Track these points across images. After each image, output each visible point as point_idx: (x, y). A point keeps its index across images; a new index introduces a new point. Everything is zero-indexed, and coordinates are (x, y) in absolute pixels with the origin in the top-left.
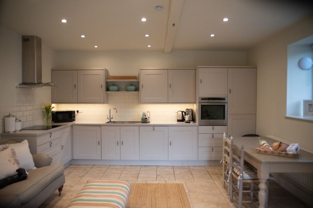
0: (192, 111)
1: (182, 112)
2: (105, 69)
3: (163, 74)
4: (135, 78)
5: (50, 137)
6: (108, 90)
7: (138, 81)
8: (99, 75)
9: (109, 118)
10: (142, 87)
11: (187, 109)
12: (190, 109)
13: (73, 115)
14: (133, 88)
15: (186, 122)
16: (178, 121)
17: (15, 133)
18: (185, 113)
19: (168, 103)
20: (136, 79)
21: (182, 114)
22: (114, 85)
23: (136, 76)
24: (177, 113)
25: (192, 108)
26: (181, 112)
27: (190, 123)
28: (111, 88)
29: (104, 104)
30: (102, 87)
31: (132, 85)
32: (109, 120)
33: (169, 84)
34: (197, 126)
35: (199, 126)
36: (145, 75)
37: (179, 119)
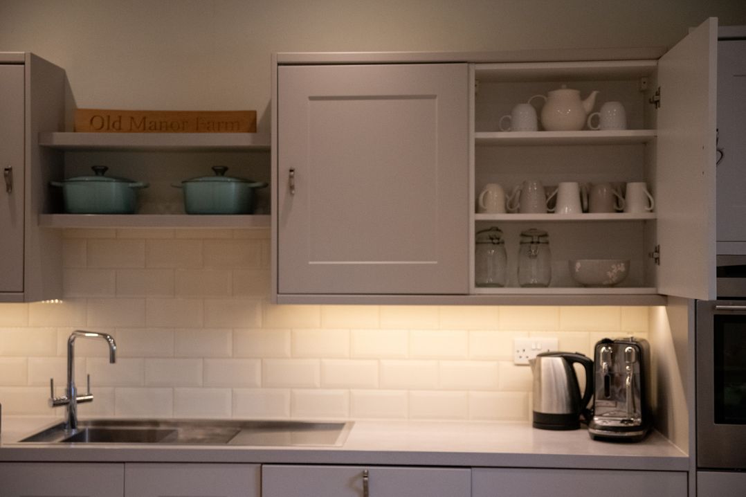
0: (641, 353)
1: (569, 360)
2: (33, 56)
3: (433, 97)
4: (246, 121)
6: (56, 202)
7: (264, 144)
9: (61, 394)
10: (292, 187)
11: (606, 342)
12: (626, 342)
14: (230, 189)
15: (597, 438)
16: (544, 422)
18: (590, 366)
20: (253, 128)
21: (572, 374)
22: (100, 171)
23: (253, 114)
24: (534, 364)
25: (638, 335)
26: (559, 361)
28: (77, 190)
29: (24, 301)
30: (9, 187)
31: (221, 171)
32: (60, 415)
34: (686, 474)
35: (698, 469)
36: (312, 98)
37: (544, 411)
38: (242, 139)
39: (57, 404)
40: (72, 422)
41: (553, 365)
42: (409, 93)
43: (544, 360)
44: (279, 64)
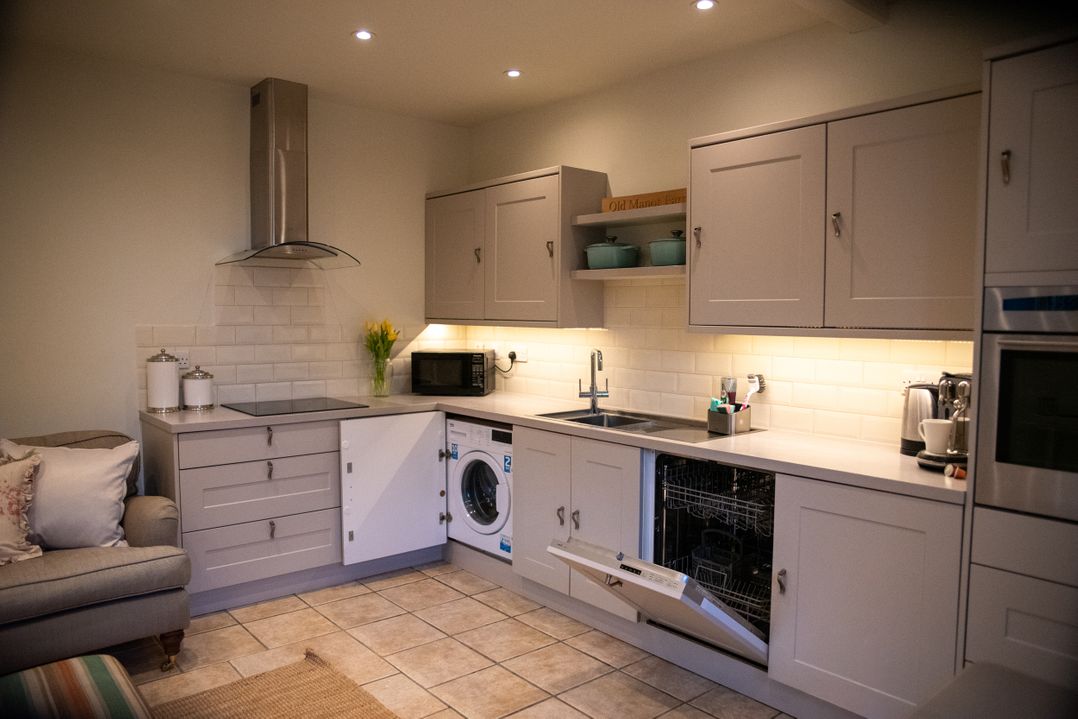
2: (563, 167)
3: (798, 157)
5: (270, 441)
6: (583, 262)
8: (544, 198)
9: (586, 388)
10: (698, 242)
11: (946, 375)
13: (476, 368)
15: (923, 466)
16: (910, 448)
17: (152, 415)
19: (827, 328)
22: (611, 240)
24: (907, 394)
27: (941, 471)
28: (593, 253)
29: (557, 327)
31: (677, 234)
33: (831, 212)
34: (961, 507)
35: (975, 504)
36: (712, 171)
37: (909, 438)
38: (674, 209)
39: (582, 395)
40: (594, 408)
41: (920, 399)
42: (778, 156)
43: (912, 390)
44: (693, 148)
